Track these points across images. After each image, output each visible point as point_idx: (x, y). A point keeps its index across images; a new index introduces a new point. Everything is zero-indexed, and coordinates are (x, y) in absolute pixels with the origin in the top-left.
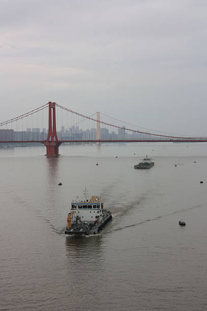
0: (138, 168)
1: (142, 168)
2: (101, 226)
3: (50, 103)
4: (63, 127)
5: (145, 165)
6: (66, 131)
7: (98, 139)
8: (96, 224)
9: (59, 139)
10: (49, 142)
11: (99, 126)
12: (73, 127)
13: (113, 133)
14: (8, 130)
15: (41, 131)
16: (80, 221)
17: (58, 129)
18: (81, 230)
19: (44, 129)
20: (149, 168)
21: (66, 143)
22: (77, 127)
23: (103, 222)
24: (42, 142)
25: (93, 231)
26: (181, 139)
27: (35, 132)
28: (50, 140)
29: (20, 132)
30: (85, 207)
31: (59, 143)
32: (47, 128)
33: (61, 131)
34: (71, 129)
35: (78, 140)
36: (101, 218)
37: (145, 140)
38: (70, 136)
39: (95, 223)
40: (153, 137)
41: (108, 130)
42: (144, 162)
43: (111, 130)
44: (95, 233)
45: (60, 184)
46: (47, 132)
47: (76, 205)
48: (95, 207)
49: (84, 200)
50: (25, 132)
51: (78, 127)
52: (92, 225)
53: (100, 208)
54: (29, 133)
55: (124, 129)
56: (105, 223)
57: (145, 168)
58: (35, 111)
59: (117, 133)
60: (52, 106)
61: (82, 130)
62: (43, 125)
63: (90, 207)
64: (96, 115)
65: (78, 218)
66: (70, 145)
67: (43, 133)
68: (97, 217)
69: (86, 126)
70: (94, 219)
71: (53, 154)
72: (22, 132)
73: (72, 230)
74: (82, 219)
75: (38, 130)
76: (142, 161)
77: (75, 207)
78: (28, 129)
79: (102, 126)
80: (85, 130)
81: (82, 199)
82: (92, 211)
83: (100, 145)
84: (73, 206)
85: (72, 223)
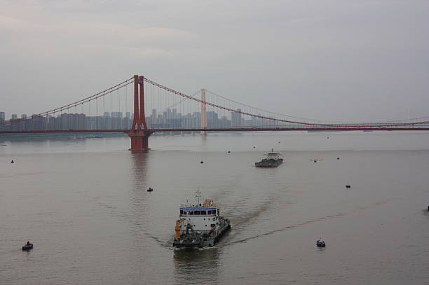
0: (261, 166)
1: (265, 167)
2: (218, 237)
3: (136, 77)
4: (154, 111)
5: (270, 163)
6: (159, 116)
7: (202, 126)
8: (212, 235)
9: (149, 127)
10: (135, 131)
11: (205, 109)
12: (169, 110)
13: (225, 118)
14: (77, 114)
15: (124, 116)
16: (192, 230)
17: (148, 113)
18: (193, 241)
19: (128, 114)
20: (276, 167)
21: (158, 133)
22: (173, 110)
23: (220, 232)
24: (126, 131)
25: (208, 242)
26: (318, 127)
27: (116, 117)
28: (136, 129)
29: (94, 118)
30: (197, 213)
31: (148, 133)
32: (132, 112)
33: (151, 116)
34: (165, 113)
35: (175, 128)
36: (218, 227)
37: (269, 127)
38: (165, 122)
39: (210, 233)
40: (280, 124)
41: (217, 115)
42: (268, 158)
43: (221, 114)
44: (210, 245)
45: (150, 190)
46: (131, 117)
47: (186, 211)
48: (209, 212)
49: (196, 203)
50: (101, 117)
51: (175, 111)
52: (206, 236)
53: (217, 215)
54: (107, 118)
55: (240, 112)
56: (223, 233)
57: (270, 167)
58: (116, 88)
59: (229, 119)
60: (139, 81)
61: (180, 114)
62: (126, 108)
63: (203, 213)
64: (200, 94)
65: (189, 226)
66: (164, 135)
67: (126, 119)
68: (212, 225)
69: (187, 109)
70: (209, 228)
71: (140, 148)
72: (97, 118)
73: (181, 242)
74: (194, 228)
75: (119, 114)
76: (265, 157)
77: (185, 213)
78: (105, 113)
79: (209, 109)
80: (184, 114)
81: (193, 203)
82: (207, 218)
83: (206, 135)
84: (182, 212)
85: (181, 233)
